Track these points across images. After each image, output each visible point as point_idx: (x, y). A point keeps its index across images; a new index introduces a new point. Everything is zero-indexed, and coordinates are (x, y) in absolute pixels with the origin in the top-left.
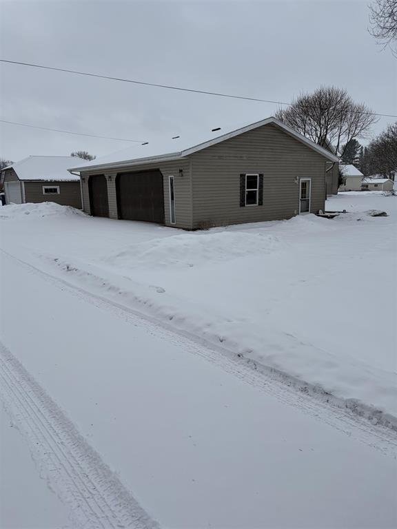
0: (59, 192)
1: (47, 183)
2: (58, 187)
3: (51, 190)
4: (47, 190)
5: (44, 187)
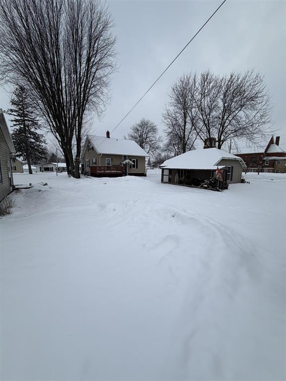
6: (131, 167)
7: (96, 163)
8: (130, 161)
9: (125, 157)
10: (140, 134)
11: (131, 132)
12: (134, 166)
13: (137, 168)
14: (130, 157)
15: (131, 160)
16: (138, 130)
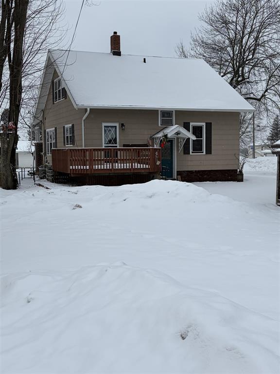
6: (186, 151)
7: (72, 140)
8: (183, 131)
9: (167, 116)
10: (232, 35)
11: (204, 30)
12: (197, 147)
13: (209, 151)
14: (184, 117)
15: (186, 126)
16: (226, 23)
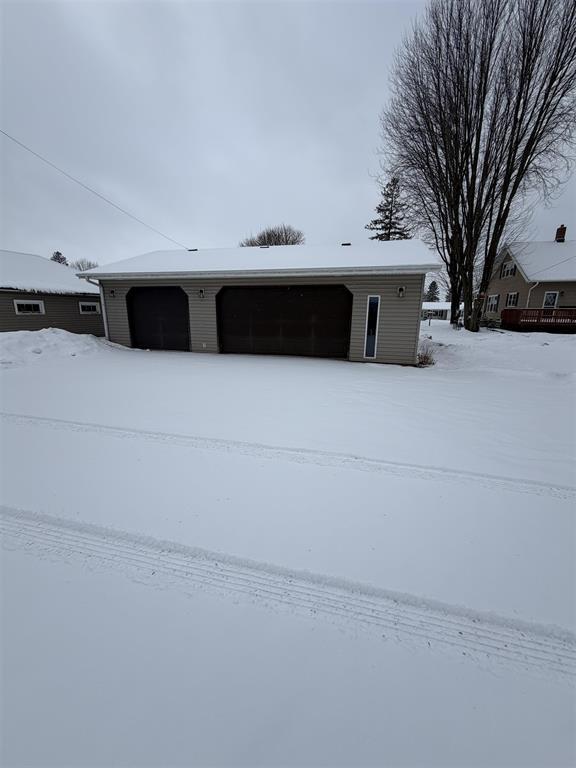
0: (43, 310)
1: (23, 294)
2: (41, 304)
3: (28, 308)
4: (21, 307)
5: (16, 302)
7: (515, 303)
